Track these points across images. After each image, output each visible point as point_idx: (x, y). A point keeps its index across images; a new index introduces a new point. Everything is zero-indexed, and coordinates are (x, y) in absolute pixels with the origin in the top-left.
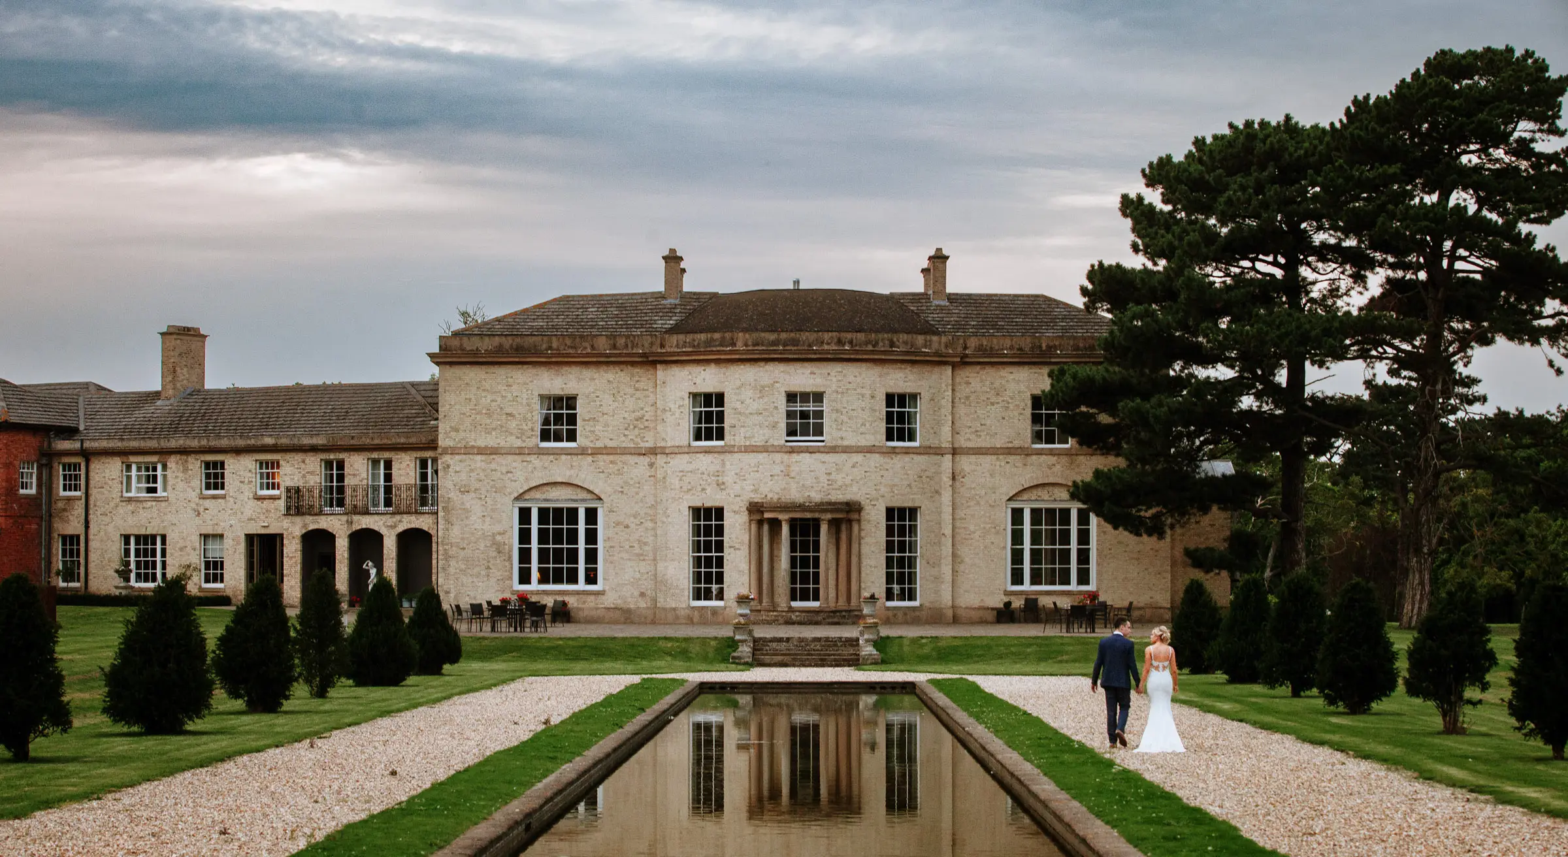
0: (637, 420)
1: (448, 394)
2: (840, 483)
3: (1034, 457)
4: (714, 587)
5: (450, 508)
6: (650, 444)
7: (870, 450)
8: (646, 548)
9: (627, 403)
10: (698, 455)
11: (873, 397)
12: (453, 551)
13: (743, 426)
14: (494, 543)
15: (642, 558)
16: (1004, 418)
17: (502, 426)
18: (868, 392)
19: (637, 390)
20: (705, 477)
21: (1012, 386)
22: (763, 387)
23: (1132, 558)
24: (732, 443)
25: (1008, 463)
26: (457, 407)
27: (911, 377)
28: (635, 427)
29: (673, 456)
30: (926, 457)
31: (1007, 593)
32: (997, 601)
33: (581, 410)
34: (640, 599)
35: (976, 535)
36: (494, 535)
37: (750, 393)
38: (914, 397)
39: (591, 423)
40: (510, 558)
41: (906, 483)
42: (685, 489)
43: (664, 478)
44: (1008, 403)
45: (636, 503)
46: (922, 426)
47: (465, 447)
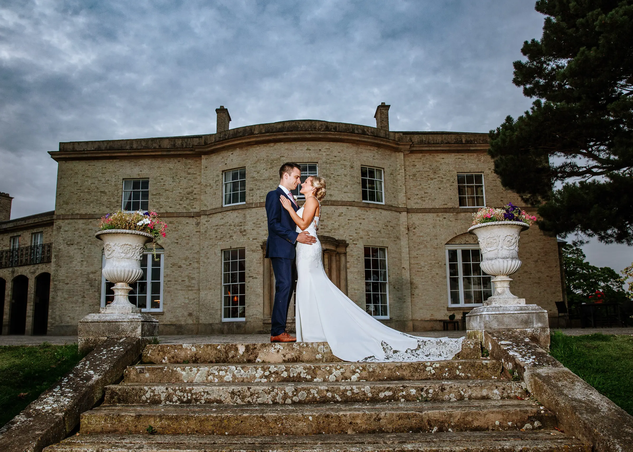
0: (188, 194)
1: (63, 180)
2: (330, 227)
3: (463, 214)
4: (240, 307)
5: (60, 256)
6: (197, 210)
7: (351, 204)
8: (193, 282)
9: (181, 183)
10: (227, 213)
11: (352, 167)
12: (60, 285)
13: (259, 189)
14: (88, 280)
15: (190, 288)
16: (440, 188)
17: (97, 200)
18: (348, 164)
19: (189, 174)
20: (232, 228)
21: (444, 167)
22: (273, 161)
23: (536, 283)
24: (251, 201)
25: (445, 218)
26: (69, 188)
27: (377, 156)
28: (187, 199)
29: (211, 216)
30: (390, 212)
31: (449, 309)
32: (443, 315)
33: (151, 188)
34: (188, 318)
35: (426, 269)
36: (88, 274)
37: (263, 166)
38: (379, 170)
39: (157, 197)
40: (99, 291)
41: (378, 229)
42: (219, 237)
43: (206, 232)
44: (442, 178)
45: (187, 250)
46: (386, 190)
47: (72, 214)
